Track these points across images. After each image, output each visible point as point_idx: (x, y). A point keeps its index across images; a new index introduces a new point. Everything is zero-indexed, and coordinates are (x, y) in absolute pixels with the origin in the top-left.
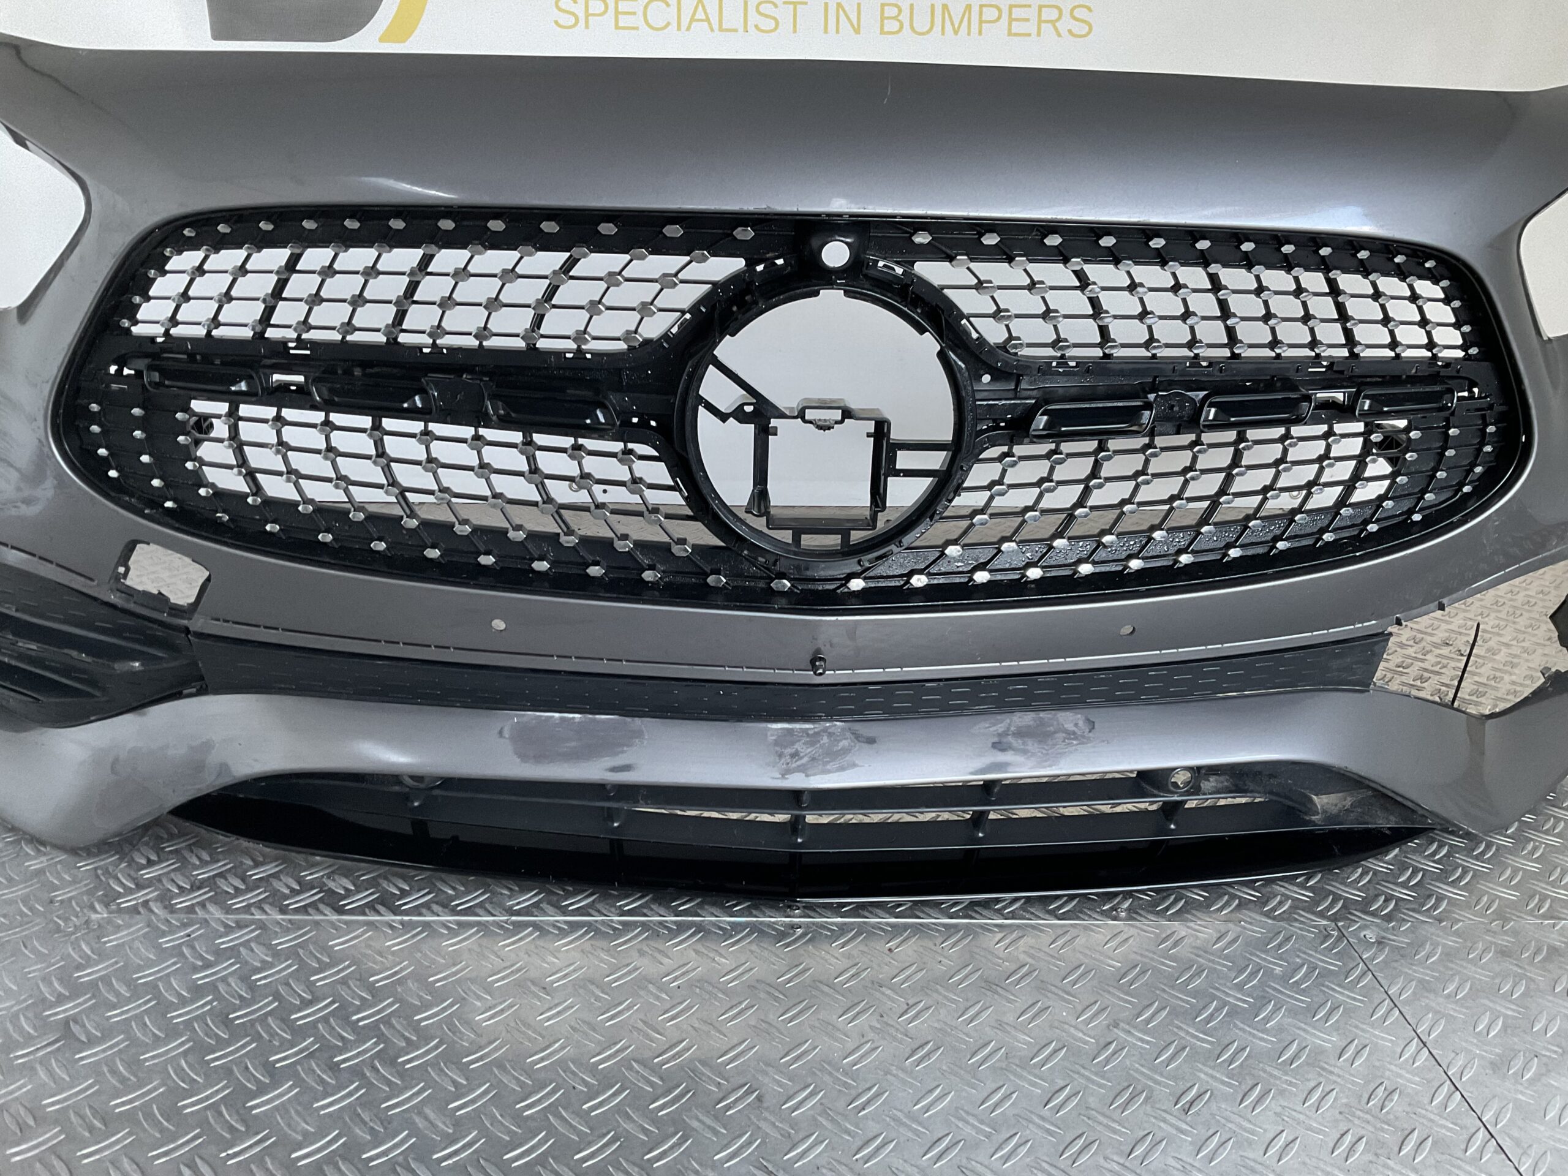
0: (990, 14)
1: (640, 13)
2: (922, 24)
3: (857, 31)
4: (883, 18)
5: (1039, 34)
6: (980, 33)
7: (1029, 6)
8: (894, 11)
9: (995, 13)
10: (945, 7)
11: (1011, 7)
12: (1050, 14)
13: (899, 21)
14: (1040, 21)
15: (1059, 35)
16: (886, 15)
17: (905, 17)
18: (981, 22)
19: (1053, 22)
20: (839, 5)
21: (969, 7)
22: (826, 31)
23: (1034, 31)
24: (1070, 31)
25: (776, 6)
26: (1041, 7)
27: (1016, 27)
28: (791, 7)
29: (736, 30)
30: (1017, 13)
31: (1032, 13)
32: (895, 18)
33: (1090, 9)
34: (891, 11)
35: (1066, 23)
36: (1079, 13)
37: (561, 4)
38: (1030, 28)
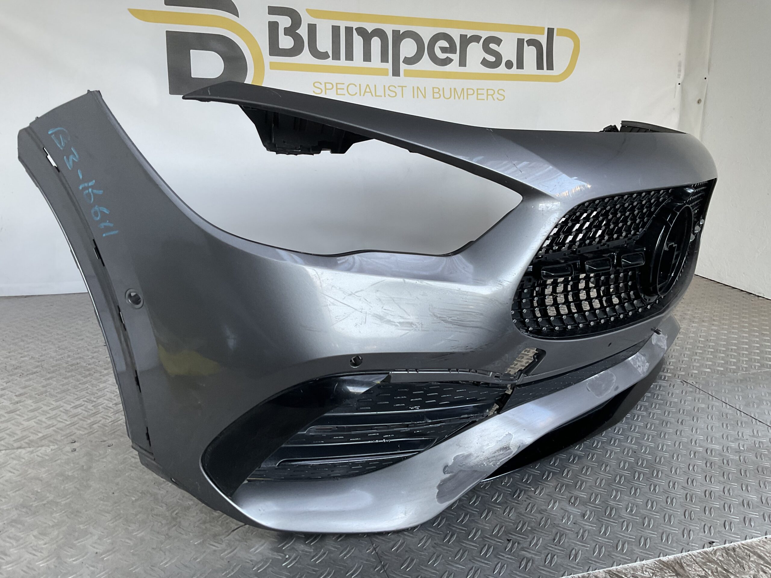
0: (470, 92)
1: (346, 88)
2: (447, 94)
3: (425, 97)
4: (434, 93)
5: (487, 99)
6: (467, 99)
7: (484, 89)
8: (437, 90)
9: (471, 92)
10: (455, 89)
11: (477, 89)
12: (490, 92)
13: (440, 94)
14: (488, 95)
15: (494, 100)
16: (435, 91)
17: (441, 92)
18: (468, 95)
19: (492, 95)
20: (418, 88)
21: (463, 89)
22: (414, 97)
23: (486, 99)
24: (497, 98)
25: (395, 87)
26: (487, 90)
27: (480, 97)
29: (381, 96)
30: (480, 92)
31: (485, 92)
32: (438, 93)
33: (504, 91)
35: (496, 96)
36: (500, 92)
37: (316, 85)
38: (484, 97)
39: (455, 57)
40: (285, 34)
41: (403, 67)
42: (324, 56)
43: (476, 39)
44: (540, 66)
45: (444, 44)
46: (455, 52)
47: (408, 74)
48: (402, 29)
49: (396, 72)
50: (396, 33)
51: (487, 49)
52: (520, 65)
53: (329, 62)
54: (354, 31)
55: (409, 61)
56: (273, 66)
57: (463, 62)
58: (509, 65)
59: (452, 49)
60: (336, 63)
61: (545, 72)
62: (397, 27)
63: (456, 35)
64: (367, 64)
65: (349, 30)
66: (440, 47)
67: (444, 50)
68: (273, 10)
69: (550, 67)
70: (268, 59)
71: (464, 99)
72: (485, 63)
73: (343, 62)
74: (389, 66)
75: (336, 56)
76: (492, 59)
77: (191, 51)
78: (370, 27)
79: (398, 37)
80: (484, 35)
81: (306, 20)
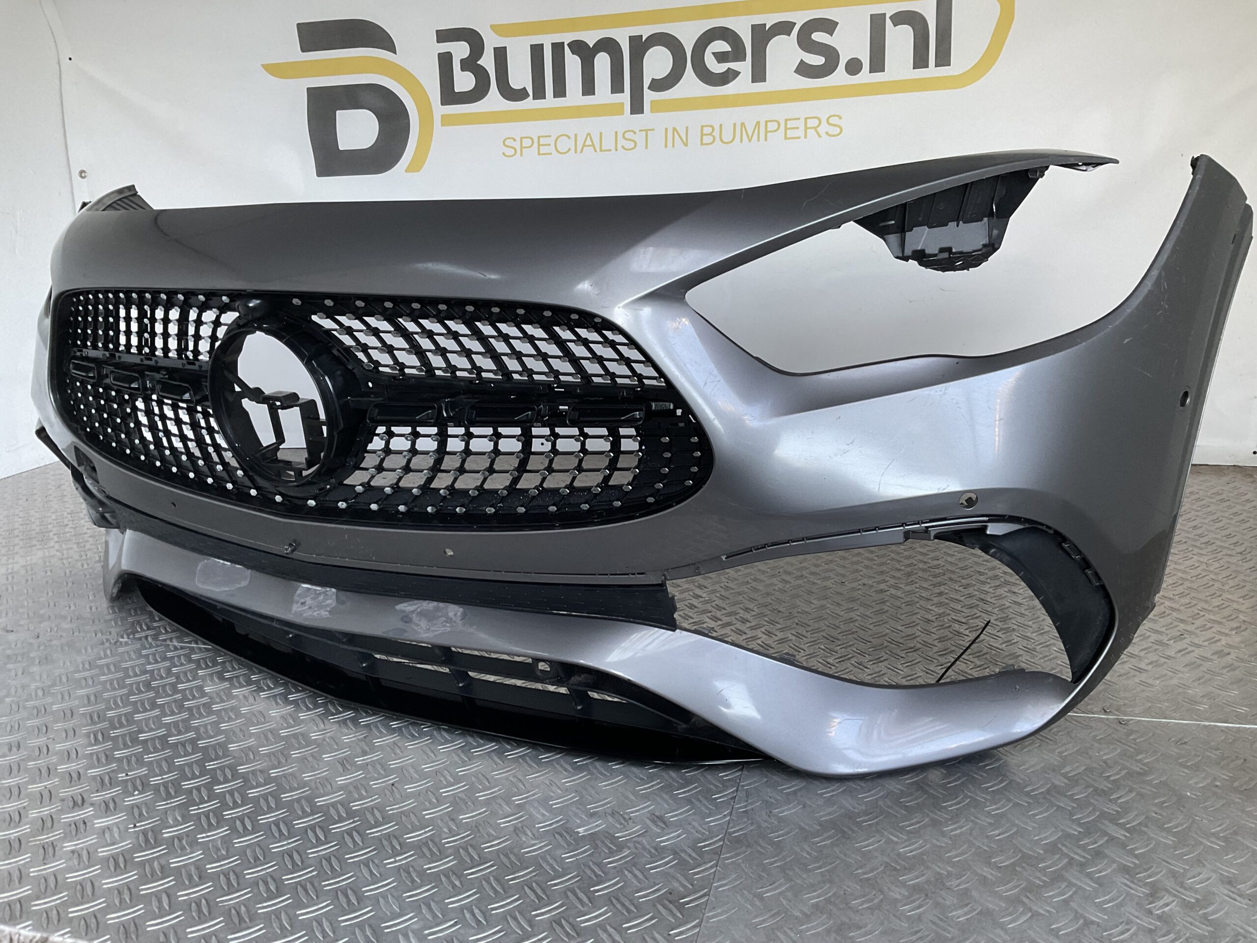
0: (772, 126)
1: (554, 144)
3: (686, 145)
4: (702, 135)
5: (806, 137)
6: (766, 140)
7: (799, 119)
8: (709, 130)
10: (743, 124)
11: (786, 120)
12: (812, 123)
13: (713, 136)
14: (806, 128)
15: (820, 136)
16: (705, 132)
17: (716, 133)
18: (766, 132)
19: (815, 128)
20: (674, 129)
21: (758, 123)
22: (666, 146)
23: (803, 136)
24: (827, 133)
25: (635, 133)
26: (806, 119)
28: (644, 132)
29: (610, 150)
30: (790, 124)
31: (801, 124)
32: (710, 134)
33: (840, 118)
34: (707, 130)
35: (824, 128)
36: (833, 120)
37: (507, 142)
38: (800, 133)
39: (744, 67)
40: (463, 70)
41: (649, 96)
42: (519, 95)
43: (784, 28)
44: (920, 61)
45: (721, 46)
46: (744, 59)
47: (657, 107)
48: (646, 32)
49: (637, 107)
50: (635, 40)
51: (806, 43)
52: (878, 63)
53: (529, 103)
54: (567, 48)
55: (658, 85)
56: (447, 120)
57: (759, 74)
58: (854, 67)
59: (738, 53)
60: (539, 104)
61: (932, 71)
62: (635, 31)
63: (743, 28)
64: (589, 100)
65: (558, 48)
66: (713, 53)
67: (721, 57)
68: (444, 36)
69: (944, 59)
70: (440, 110)
71: (758, 141)
72: (804, 70)
73: (550, 101)
74: (625, 97)
75: (539, 93)
76: (817, 60)
77: (338, 112)
78: (591, 38)
79: (640, 47)
80: (800, 18)
81: (491, 42)
